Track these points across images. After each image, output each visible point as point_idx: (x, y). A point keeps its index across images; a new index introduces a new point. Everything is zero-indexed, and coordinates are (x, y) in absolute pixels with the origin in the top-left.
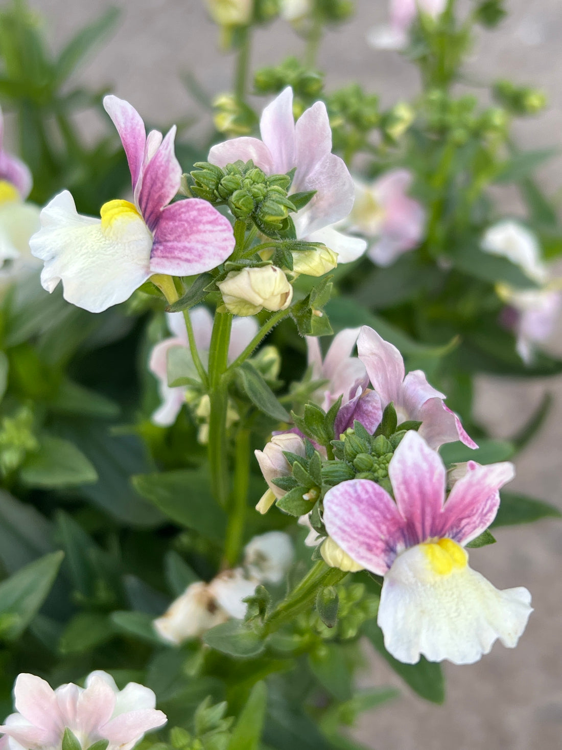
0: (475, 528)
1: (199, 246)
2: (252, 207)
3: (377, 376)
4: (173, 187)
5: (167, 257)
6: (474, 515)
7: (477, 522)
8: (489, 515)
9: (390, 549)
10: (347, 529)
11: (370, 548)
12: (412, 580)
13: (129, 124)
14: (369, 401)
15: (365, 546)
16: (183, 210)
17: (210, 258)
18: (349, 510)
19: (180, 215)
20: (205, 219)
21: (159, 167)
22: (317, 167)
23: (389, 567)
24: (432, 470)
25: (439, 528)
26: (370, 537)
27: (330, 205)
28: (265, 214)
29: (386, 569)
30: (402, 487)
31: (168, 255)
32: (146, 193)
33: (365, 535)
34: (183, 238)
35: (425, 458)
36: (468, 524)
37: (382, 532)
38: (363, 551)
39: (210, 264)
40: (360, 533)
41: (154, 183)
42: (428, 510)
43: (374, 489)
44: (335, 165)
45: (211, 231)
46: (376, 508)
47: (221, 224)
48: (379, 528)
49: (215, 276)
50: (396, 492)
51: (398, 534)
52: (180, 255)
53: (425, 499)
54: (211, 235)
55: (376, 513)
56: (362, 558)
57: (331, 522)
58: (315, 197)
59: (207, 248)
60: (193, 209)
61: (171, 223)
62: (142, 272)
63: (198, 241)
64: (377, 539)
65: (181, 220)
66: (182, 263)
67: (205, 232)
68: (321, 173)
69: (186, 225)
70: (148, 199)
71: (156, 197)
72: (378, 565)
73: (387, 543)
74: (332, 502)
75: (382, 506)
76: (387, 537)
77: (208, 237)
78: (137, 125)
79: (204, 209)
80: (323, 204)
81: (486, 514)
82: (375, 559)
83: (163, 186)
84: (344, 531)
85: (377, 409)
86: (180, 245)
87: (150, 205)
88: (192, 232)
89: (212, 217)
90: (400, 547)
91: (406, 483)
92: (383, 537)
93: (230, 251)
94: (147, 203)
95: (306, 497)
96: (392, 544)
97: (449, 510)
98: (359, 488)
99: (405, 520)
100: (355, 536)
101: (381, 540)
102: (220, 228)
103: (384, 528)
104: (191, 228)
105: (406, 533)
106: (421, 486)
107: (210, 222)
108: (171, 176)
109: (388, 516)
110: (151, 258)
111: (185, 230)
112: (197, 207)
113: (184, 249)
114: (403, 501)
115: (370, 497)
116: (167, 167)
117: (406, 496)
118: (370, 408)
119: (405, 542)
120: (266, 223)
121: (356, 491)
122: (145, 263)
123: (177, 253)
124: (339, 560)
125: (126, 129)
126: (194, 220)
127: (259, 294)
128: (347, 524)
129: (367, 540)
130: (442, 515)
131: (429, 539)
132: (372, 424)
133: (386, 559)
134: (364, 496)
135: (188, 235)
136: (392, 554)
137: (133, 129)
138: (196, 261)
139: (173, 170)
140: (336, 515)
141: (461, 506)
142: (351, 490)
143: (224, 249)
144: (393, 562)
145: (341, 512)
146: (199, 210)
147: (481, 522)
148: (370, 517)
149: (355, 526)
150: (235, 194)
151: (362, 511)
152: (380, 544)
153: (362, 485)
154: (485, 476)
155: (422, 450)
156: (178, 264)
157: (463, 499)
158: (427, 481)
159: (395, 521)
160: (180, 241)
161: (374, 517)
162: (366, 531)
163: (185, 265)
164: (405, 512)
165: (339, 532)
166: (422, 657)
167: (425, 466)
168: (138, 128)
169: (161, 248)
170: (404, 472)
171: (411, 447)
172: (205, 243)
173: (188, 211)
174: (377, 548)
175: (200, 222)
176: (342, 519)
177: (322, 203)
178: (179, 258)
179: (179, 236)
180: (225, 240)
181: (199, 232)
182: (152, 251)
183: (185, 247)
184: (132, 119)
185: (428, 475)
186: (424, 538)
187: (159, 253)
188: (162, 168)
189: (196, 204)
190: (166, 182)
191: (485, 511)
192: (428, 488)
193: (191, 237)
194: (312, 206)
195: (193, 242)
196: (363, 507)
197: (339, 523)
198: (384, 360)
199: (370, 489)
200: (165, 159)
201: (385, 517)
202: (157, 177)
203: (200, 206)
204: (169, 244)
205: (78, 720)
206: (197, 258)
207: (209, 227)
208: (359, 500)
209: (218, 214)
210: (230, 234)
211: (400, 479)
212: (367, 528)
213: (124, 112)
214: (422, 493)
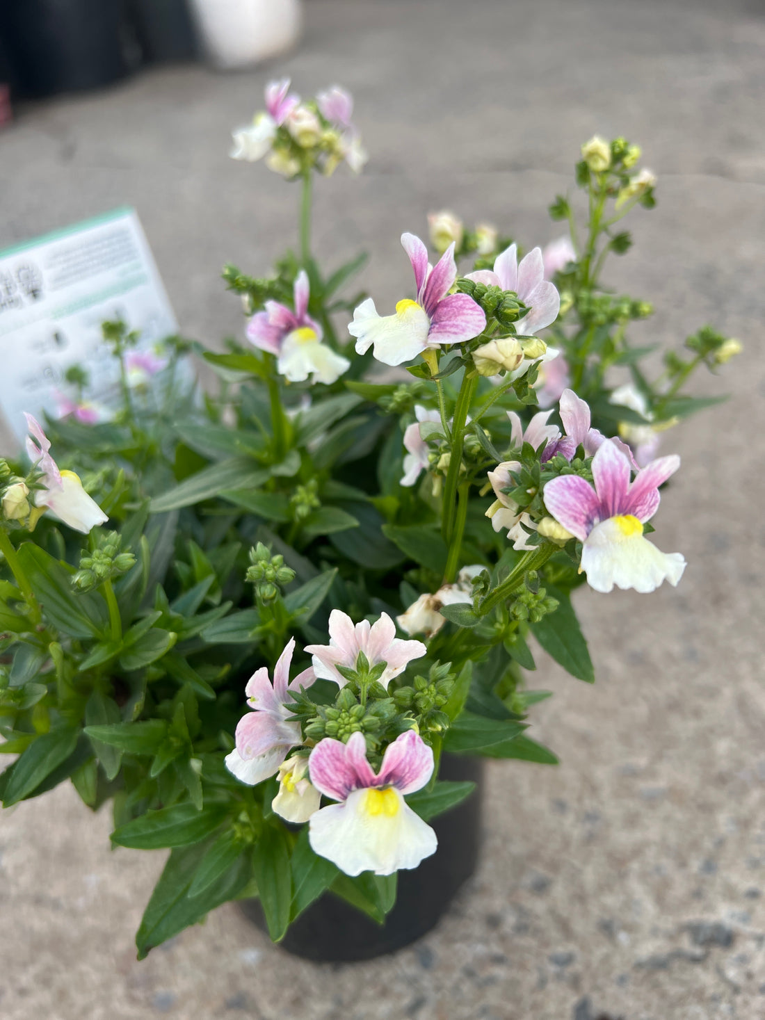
0: (644, 515)
1: (464, 324)
2: (496, 304)
3: (570, 428)
4: (449, 282)
5: (441, 332)
6: (645, 504)
7: (647, 510)
8: (653, 508)
9: (589, 522)
10: (561, 506)
11: (576, 520)
12: (605, 541)
13: (418, 251)
14: (566, 442)
15: (572, 519)
16: (454, 300)
17: (469, 331)
18: (562, 494)
19: (451, 303)
20: (467, 306)
21: (441, 270)
22: (533, 292)
23: (588, 534)
24: (621, 466)
25: (624, 507)
26: (576, 512)
27: (540, 317)
28: (505, 308)
29: (585, 535)
30: (601, 477)
31: (442, 330)
32: (429, 290)
33: (573, 510)
34: (453, 318)
35: (617, 457)
36: (640, 511)
37: (584, 509)
38: (571, 522)
39: (470, 335)
40: (570, 509)
41: (436, 281)
42: (618, 494)
43: (580, 481)
44: (546, 289)
45: (471, 315)
46: (581, 492)
47: (478, 311)
48: (583, 505)
49: (474, 344)
50: (596, 481)
51: (595, 512)
52: (450, 330)
53: (616, 485)
54: (471, 317)
55: (581, 496)
56: (570, 526)
57: (551, 503)
58: (530, 312)
59: (469, 325)
60: (460, 300)
61: (445, 309)
62: (422, 345)
63: (462, 321)
64: (581, 514)
65: (451, 307)
66: (451, 335)
67: (467, 314)
68: (536, 295)
69: (455, 310)
70: (430, 295)
71: (437, 291)
72: (581, 532)
73: (588, 517)
74: (550, 489)
75: (585, 491)
76: (588, 513)
77: (469, 318)
78: (423, 252)
79: (467, 300)
80: (536, 316)
81: (651, 507)
82: (579, 527)
83: (442, 282)
84: (559, 508)
85: (572, 446)
86: (450, 323)
87: (431, 298)
88: (459, 315)
89: (472, 306)
90: (596, 520)
91: (603, 474)
92: (585, 512)
93: (483, 328)
94: (429, 298)
95: (529, 491)
96: (591, 517)
97: (633, 493)
98: (569, 480)
99: (600, 501)
100: (566, 510)
101: (584, 514)
102: (476, 313)
103: (586, 506)
104: (458, 312)
105: (600, 510)
106: (613, 477)
107: (471, 309)
108: (449, 274)
109: (590, 498)
110: (429, 334)
111: (455, 313)
112: (463, 298)
113: (452, 326)
114: (601, 487)
115: (577, 486)
116: (447, 268)
117: (603, 483)
118: (567, 446)
119: (600, 517)
120: (506, 315)
121: (567, 482)
122: (423, 338)
123: (448, 329)
124: (553, 529)
125: (415, 253)
126: (461, 307)
127: (503, 354)
128: (561, 503)
129: (574, 514)
130: (627, 497)
131: (616, 514)
132: (568, 456)
133: (586, 528)
134: (573, 485)
135: (456, 316)
136: (591, 526)
137: (420, 254)
138: (461, 334)
139: (452, 269)
140: (553, 497)
141: (641, 490)
142: (563, 482)
143: (479, 326)
144: (590, 531)
145: (557, 495)
146: (464, 300)
147: (648, 512)
148: (577, 498)
149: (566, 504)
150: (486, 295)
151: (572, 495)
152: (583, 518)
153: (571, 478)
154: (660, 466)
155: (614, 453)
156: (448, 336)
157: (643, 484)
158: (618, 473)
159: (594, 502)
160: (450, 321)
161: (579, 498)
162: (574, 508)
163: (453, 336)
164: (602, 495)
165: (556, 509)
166: (615, 586)
167: (617, 463)
168: (423, 253)
169: (437, 326)
170: (602, 467)
171: (607, 451)
172: (467, 322)
173: (457, 301)
174: (581, 520)
175: (465, 308)
176: (557, 500)
177: (534, 316)
178: (449, 332)
179: (451, 317)
180: (480, 321)
181: (463, 314)
182: (430, 329)
183: (454, 324)
184: (420, 248)
185: (619, 469)
186: (613, 515)
187: (435, 330)
188: (443, 270)
189: (462, 297)
190: (445, 279)
191: (651, 504)
192: (619, 478)
193: (459, 318)
194: (527, 318)
195: (459, 321)
196: (572, 492)
197: (554, 502)
198: (576, 415)
199: (577, 481)
200: (446, 263)
201: (587, 499)
202: (439, 277)
203: (465, 298)
204: (443, 323)
205: (368, 646)
206: (461, 332)
207: (470, 312)
208: (569, 487)
209: (476, 304)
210: (483, 317)
211: (599, 471)
212: (575, 505)
213: (415, 243)
214: (614, 482)
